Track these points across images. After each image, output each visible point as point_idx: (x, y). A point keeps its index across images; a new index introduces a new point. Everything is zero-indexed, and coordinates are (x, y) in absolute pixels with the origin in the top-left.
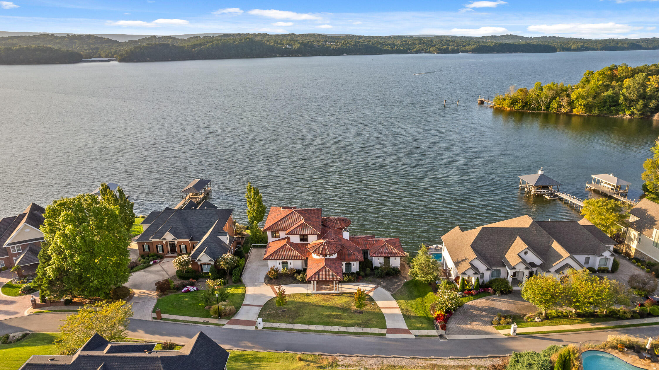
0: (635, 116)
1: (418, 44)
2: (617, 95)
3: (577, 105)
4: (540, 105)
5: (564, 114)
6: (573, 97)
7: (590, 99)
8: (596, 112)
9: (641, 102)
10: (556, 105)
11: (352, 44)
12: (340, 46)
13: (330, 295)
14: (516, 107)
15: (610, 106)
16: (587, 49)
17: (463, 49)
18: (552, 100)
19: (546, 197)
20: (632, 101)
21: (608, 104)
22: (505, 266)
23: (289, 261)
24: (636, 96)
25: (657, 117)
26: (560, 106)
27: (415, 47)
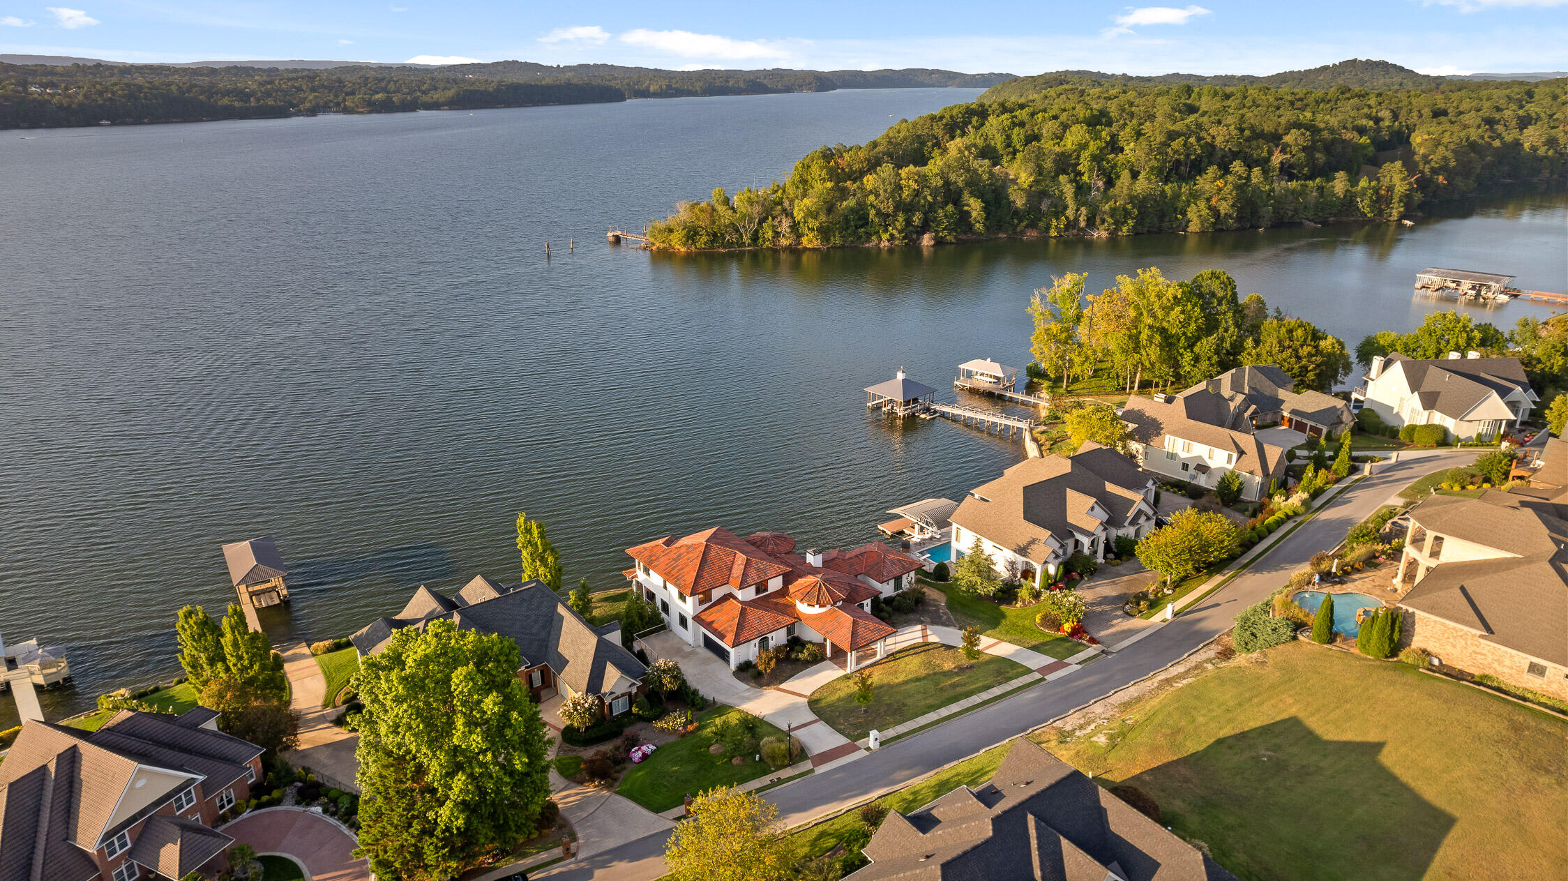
0: (897, 242)
1: (308, 90)
2: (861, 207)
3: (806, 231)
4: (741, 236)
5: (786, 248)
6: (799, 215)
7: (823, 218)
8: (837, 240)
9: (901, 217)
10: (770, 233)
11: (120, 92)
12: (80, 97)
13: (878, 664)
14: (699, 245)
15: (857, 227)
17: (425, 98)
18: (760, 223)
19: (923, 416)
20: (888, 215)
21: (852, 223)
22: (1074, 536)
23: (769, 636)
24: (892, 207)
25: (927, 240)
26: (777, 234)
27: (305, 98)
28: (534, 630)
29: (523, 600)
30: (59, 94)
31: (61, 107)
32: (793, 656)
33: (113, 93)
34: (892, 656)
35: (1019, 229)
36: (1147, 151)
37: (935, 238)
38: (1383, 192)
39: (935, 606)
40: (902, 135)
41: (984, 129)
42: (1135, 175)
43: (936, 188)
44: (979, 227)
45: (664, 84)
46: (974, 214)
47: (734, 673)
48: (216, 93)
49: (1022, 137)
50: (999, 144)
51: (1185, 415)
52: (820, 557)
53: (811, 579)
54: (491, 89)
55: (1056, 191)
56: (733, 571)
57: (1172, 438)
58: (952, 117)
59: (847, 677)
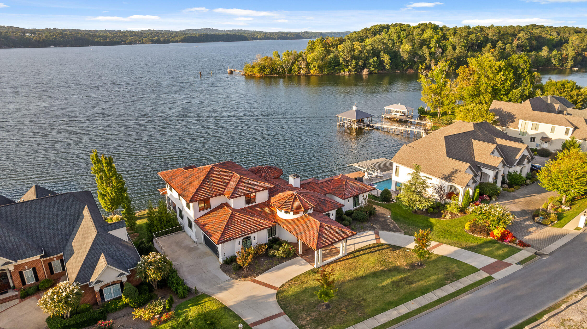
0: (352, 73)
1: (129, 36)
2: (337, 58)
3: (312, 67)
4: (284, 70)
5: (303, 75)
6: (309, 60)
7: (320, 62)
8: (325, 71)
9: (354, 62)
10: (297, 68)
11: (59, 35)
13: (339, 261)
14: (265, 73)
15: (334, 66)
16: (269, 38)
17: (173, 39)
18: (292, 64)
19: (366, 128)
20: (348, 61)
21: (332, 64)
22: (481, 170)
23: (252, 235)
24: (350, 57)
25: (365, 72)
26: (300, 68)
27: (128, 39)
28: (60, 227)
29: (57, 202)
30: (36, 36)
31: (36, 41)
32: (271, 252)
33: (56, 36)
34: (353, 255)
35: (405, 69)
36: (459, 38)
37: (368, 71)
38: (564, 56)
39: (384, 218)
40: (354, 36)
41: (389, 33)
42: (454, 49)
43: (369, 50)
44: (388, 67)
45: (263, 35)
46: (386, 61)
47: (221, 266)
48: (95, 37)
49: (405, 35)
50: (395, 38)
51: (531, 108)
52: (298, 180)
53: (289, 193)
54: (198, 36)
55: (421, 53)
56: (229, 186)
57: (524, 121)
58: (375, 29)
59: (314, 272)
